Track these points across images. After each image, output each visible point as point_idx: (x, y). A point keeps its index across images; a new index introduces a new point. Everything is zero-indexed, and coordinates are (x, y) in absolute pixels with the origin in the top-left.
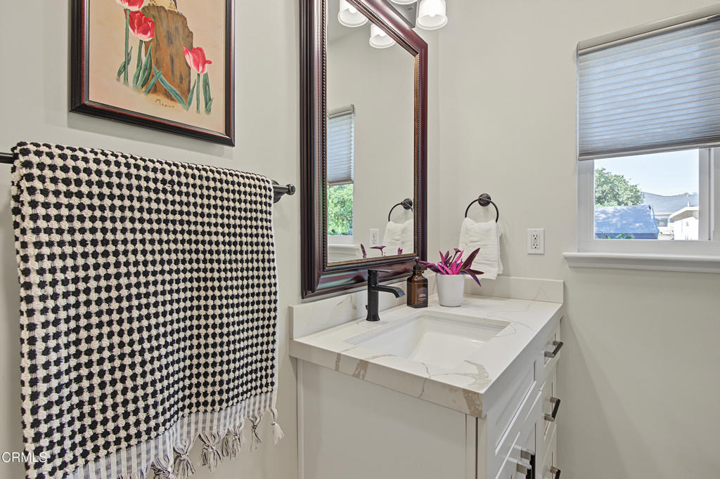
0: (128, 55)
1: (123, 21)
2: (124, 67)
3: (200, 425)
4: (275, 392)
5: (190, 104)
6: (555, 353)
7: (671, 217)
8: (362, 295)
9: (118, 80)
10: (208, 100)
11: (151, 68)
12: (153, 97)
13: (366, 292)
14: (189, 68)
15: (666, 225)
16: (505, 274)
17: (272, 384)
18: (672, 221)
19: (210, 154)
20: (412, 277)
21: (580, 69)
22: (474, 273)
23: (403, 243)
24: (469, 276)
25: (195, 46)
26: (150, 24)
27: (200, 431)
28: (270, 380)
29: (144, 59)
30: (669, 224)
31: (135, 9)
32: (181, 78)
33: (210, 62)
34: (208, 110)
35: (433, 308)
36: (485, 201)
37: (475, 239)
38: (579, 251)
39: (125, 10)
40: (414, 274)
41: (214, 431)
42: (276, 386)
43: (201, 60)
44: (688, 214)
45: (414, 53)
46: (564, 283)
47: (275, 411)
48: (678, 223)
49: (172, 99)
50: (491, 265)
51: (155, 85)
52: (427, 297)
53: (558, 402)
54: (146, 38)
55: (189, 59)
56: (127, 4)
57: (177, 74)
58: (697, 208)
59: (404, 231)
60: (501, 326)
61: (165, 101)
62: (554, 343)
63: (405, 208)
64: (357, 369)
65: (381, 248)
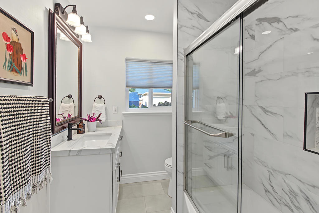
0: (6, 59)
1: (5, 47)
2: (5, 64)
3: (34, 180)
4: (51, 167)
5: (22, 74)
6: (122, 139)
7: (142, 95)
8: (66, 132)
9: (3, 68)
10: (26, 71)
11: (12, 63)
12: (12, 73)
13: (67, 130)
14: (22, 61)
15: (141, 98)
16: (107, 120)
17: (50, 164)
18: (142, 96)
19: (24, 89)
20: (79, 124)
21: (126, 64)
22: (100, 120)
23: (70, 111)
24: (99, 121)
25: (23, 54)
26: (12, 47)
27: (33, 183)
28: (49, 163)
29: (10, 60)
30: (142, 97)
31: (8, 43)
32: (20, 65)
33: (27, 58)
34: (26, 75)
35: (86, 133)
36: (100, 97)
37: (98, 109)
38: (126, 112)
39: (6, 44)
40: (80, 123)
41: (38, 181)
42: (51, 164)
43: (25, 58)
44: (146, 95)
45: (78, 47)
46: (122, 121)
47: (51, 173)
48: (144, 97)
49: (17, 73)
50: (104, 118)
51: (13, 69)
52: (85, 130)
53: (121, 152)
54: (11, 53)
55: (22, 58)
56: (6, 41)
57: (19, 63)
58: (148, 93)
59: (70, 107)
60: (110, 134)
61: (16, 74)
62: (121, 137)
63: (69, 98)
64: (78, 153)
65: (62, 114)
